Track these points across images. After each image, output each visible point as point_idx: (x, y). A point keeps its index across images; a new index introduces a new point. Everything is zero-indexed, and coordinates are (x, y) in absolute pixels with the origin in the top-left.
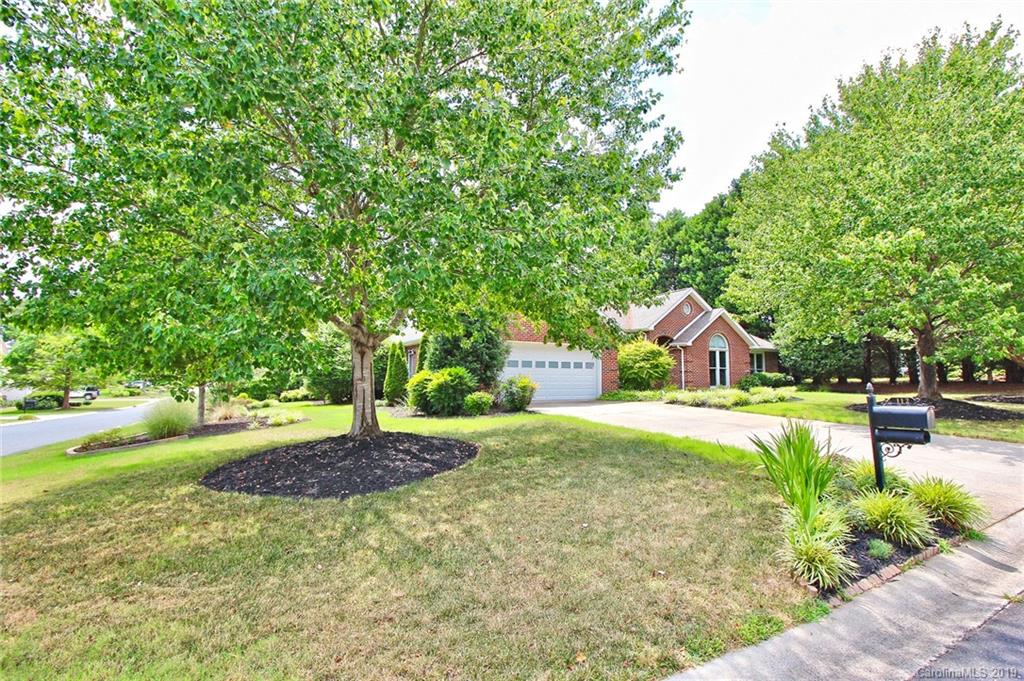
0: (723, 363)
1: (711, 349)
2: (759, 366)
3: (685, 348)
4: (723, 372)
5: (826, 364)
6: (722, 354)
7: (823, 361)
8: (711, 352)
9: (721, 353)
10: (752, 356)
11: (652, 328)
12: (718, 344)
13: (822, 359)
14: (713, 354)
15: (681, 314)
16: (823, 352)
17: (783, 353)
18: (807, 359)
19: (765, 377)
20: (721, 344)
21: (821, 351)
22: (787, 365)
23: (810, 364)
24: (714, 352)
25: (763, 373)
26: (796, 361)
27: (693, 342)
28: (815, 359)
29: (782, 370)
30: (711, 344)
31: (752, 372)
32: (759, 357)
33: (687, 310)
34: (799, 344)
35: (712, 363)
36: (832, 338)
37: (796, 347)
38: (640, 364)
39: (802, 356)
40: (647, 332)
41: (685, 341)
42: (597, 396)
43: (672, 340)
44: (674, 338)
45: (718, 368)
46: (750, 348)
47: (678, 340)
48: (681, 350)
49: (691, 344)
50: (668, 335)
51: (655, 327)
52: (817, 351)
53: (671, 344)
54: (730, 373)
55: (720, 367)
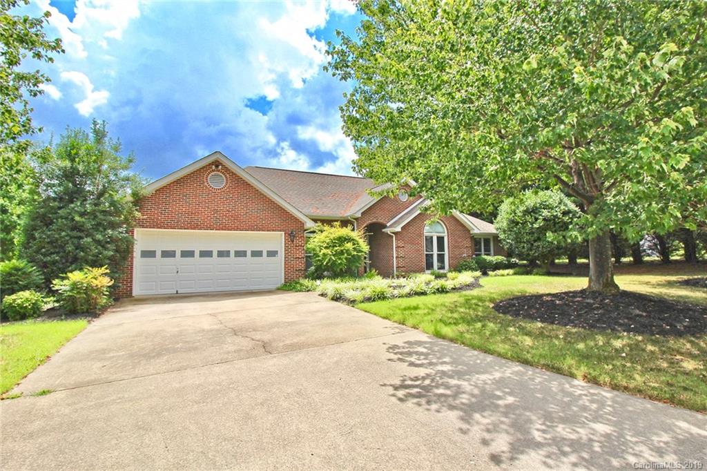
0: (441, 247)
1: (427, 234)
3: (396, 233)
4: (441, 258)
5: (538, 247)
6: (441, 240)
7: (536, 244)
8: (427, 237)
9: (438, 238)
11: (359, 215)
12: (435, 229)
13: (535, 241)
14: (429, 240)
15: (397, 201)
16: (536, 235)
17: (502, 236)
18: (520, 242)
20: (439, 229)
21: (533, 233)
24: (431, 237)
25: (485, 257)
26: (511, 244)
27: (402, 228)
28: (528, 241)
33: (403, 197)
35: (429, 248)
36: (544, 219)
38: (324, 251)
39: (516, 238)
40: (357, 219)
41: (394, 227)
42: (279, 285)
43: (385, 227)
44: (388, 225)
45: (435, 252)
46: (471, 232)
47: (391, 226)
48: (392, 236)
49: (400, 230)
50: (381, 221)
51: (363, 214)
52: (530, 234)
53: (383, 230)
54: (449, 258)
55: (438, 251)
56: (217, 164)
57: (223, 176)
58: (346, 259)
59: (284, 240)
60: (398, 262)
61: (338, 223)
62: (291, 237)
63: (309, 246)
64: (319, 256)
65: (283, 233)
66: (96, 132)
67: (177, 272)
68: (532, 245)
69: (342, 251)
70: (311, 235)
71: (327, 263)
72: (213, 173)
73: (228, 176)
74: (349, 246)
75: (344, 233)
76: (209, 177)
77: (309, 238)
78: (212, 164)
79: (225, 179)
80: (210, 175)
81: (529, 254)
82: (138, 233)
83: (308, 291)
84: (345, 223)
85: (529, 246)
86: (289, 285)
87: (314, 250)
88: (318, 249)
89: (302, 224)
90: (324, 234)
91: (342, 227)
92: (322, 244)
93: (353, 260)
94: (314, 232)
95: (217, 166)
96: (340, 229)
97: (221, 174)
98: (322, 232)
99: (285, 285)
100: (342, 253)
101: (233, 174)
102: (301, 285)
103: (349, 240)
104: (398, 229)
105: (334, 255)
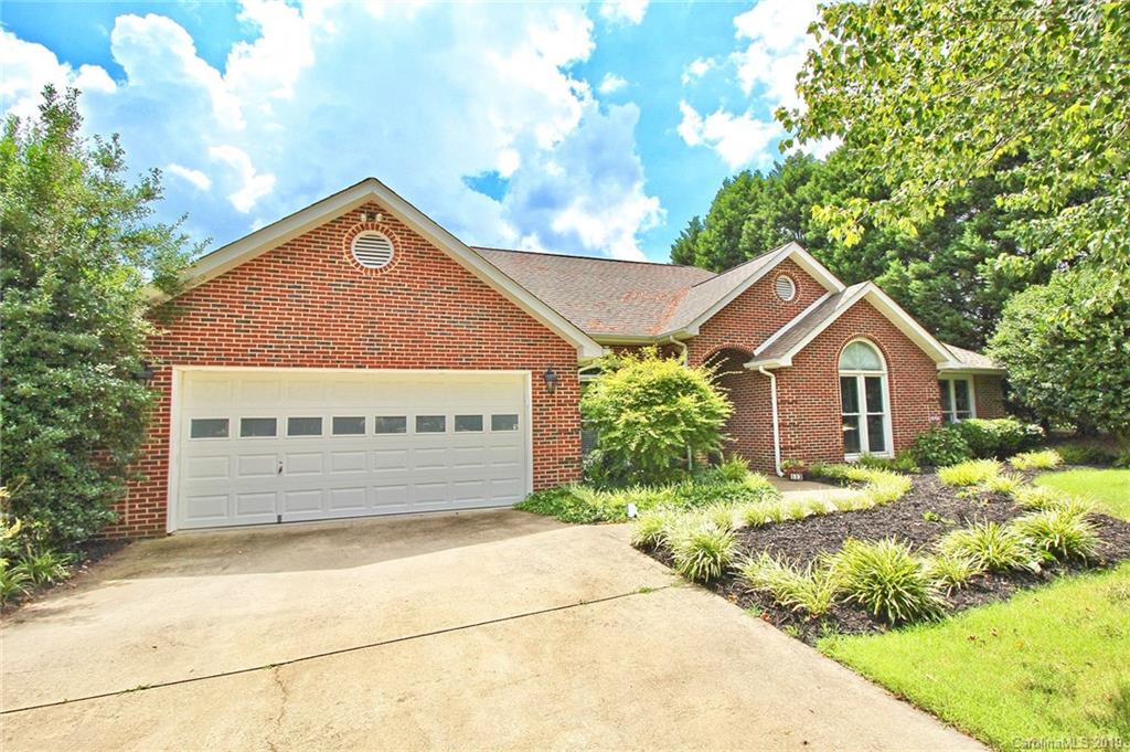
0: (874, 403)
1: (843, 373)
2: (962, 405)
3: (777, 372)
4: (875, 424)
6: (873, 383)
8: (844, 380)
9: (868, 381)
10: (943, 385)
11: (694, 331)
12: (861, 361)
14: (849, 384)
15: (773, 301)
17: (1019, 374)
18: (1084, 387)
19: (977, 429)
20: (869, 361)
22: (1031, 400)
23: (1093, 399)
24: (853, 380)
25: (973, 421)
26: (1054, 392)
27: (794, 359)
28: (1107, 386)
29: (1017, 410)
30: (843, 360)
31: (946, 418)
32: (961, 387)
33: (787, 292)
34: (1060, 353)
35: (850, 402)
37: (1052, 360)
38: (630, 415)
39: (1071, 380)
40: (688, 341)
41: (774, 355)
42: (521, 498)
43: (749, 357)
44: (756, 353)
45: (863, 413)
46: (938, 367)
47: (763, 355)
48: (770, 378)
49: (790, 364)
50: (740, 344)
51: (703, 328)
52: (1110, 366)
53: (746, 365)
54: (894, 425)
55: (868, 411)
56: (371, 209)
57: (389, 241)
58: (683, 433)
59: (530, 391)
60: (783, 436)
61: (652, 350)
62: (547, 382)
63: (588, 403)
64: (615, 429)
65: (530, 372)
66: (51, 114)
67: (281, 470)
68: (1118, 393)
69: (672, 415)
70: (590, 378)
71: (639, 446)
72: (363, 234)
73: (398, 238)
74: (687, 402)
75: (672, 371)
76: (354, 243)
77: (587, 383)
78: (361, 210)
79: (391, 246)
80: (357, 238)
81: (1107, 417)
82: (183, 378)
83: (598, 521)
84: (667, 350)
85: (1111, 395)
86: (545, 504)
87: (600, 413)
88: (611, 410)
89: (572, 352)
90: (623, 375)
91: (664, 360)
92: (619, 399)
93: (697, 436)
94: (596, 371)
95: (372, 216)
96: (659, 363)
97: (383, 236)
98: (615, 370)
99: (536, 498)
100: (672, 419)
101: (411, 234)
102: (579, 503)
103: (688, 387)
104: (786, 361)
105: (652, 426)
